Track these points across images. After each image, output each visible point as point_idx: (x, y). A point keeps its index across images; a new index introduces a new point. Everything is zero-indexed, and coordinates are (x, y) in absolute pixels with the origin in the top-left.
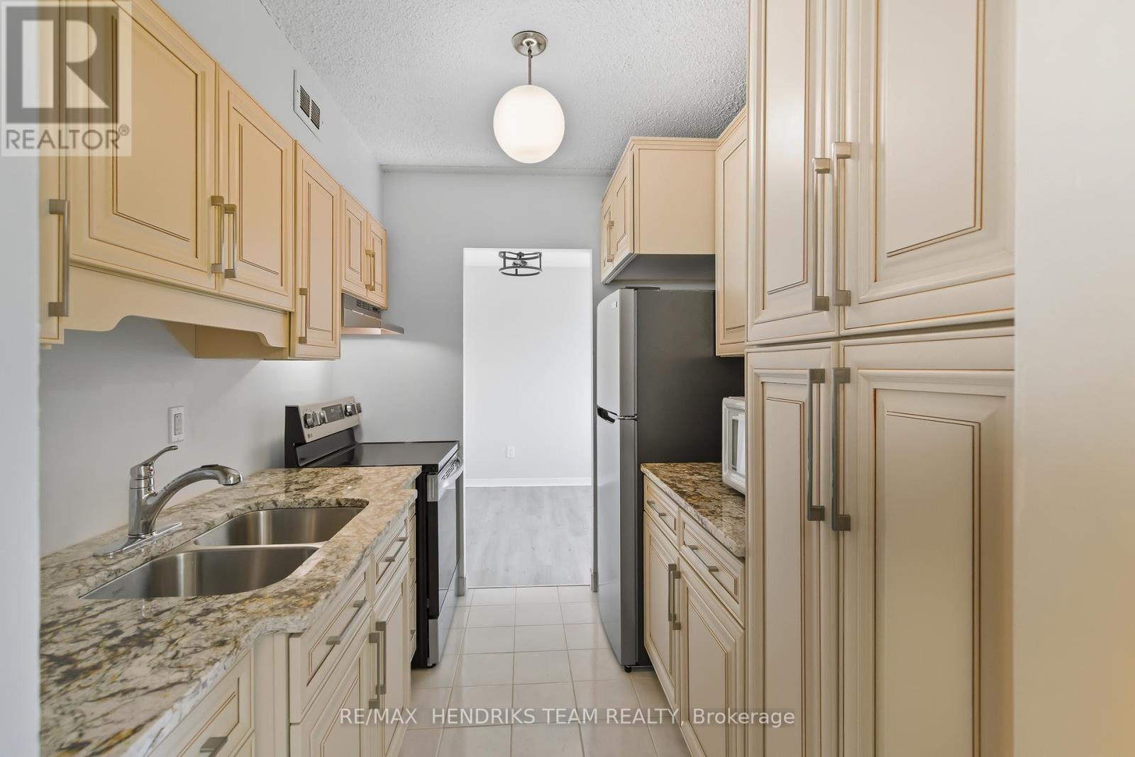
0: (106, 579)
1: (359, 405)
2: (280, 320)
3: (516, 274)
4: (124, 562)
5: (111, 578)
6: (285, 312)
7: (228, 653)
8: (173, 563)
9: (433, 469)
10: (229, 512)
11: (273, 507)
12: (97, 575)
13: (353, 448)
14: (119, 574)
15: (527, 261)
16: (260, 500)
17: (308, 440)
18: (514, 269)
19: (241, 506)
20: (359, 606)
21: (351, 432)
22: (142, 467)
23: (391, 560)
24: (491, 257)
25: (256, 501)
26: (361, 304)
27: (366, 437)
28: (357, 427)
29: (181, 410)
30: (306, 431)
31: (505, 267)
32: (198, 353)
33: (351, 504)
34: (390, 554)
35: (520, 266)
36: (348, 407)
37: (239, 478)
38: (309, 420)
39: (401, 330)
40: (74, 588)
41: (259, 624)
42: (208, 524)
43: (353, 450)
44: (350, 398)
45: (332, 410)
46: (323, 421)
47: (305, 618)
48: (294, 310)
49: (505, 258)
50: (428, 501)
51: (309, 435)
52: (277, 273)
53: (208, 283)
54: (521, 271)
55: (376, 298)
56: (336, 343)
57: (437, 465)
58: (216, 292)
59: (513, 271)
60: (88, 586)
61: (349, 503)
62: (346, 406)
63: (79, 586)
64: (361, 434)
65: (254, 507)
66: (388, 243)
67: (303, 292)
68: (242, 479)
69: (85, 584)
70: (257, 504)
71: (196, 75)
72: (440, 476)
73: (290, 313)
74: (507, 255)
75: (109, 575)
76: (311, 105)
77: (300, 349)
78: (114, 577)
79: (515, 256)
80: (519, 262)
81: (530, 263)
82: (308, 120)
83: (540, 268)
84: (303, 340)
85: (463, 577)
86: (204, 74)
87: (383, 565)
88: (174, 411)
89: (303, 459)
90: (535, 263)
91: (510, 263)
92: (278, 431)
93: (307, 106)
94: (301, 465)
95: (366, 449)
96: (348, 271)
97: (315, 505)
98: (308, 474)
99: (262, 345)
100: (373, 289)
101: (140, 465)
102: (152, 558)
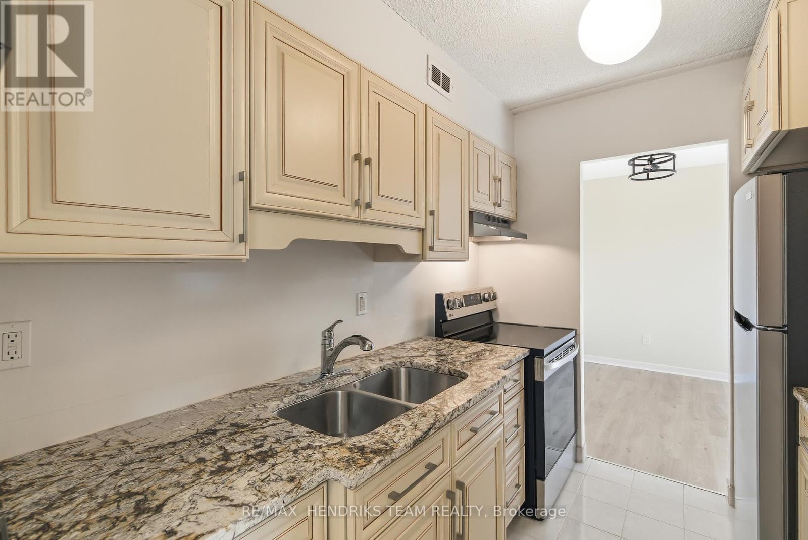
0: (295, 400)
1: (494, 294)
2: (415, 236)
3: (648, 179)
4: (307, 391)
5: (298, 400)
6: (419, 229)
7: (288, 490)
8: (335, 396)
9: (540, 353)
10: (382, 365)
11: (410, 366)
12: (290, 397)
13: (491, 325)
14: (304, 398)
15: (658, 165)
16: (403, 360)
17: (449, 319)
18: (646, 174)
19: (390, 362)
20: (431, 467)
21: (490, 313)
22: (327, 332)
23: (475, 431)
24: (620, 165)
25: (399, 360)
26: (490, 219)
27: (502, 318)
28: (495, 310)
29: (365, 295)
30: (448, 312)
31: (634, 174)
32: (375, 259)
33: (458, 375)
34: (476, 425)
35: (652, 171)
36: (486, 295)
37: (371, 346)
38: (451, 304)
39: (525, 236)
40: (275, 403)
41: (324, 470)
42: (365, 372)
43: (492, 327)
44: (488, 288)
45: (472, 298)
46: (461, 305)
47: (352, 477)
48: (424, 227)
49: (634, 165)
50: (535, 379)
51: (450, 315)
52: (410, 202)
53: (354, 214)
54: (652, 175)
55: (502, 212)
56: (464, 249)
57: (543, 350)
58: (359, 219)
59: (644, 176)
60: (284, 402)
61: (457, 373)
62: (485, 294)
63: (279, 402)
64: (498, 316)
65: (399, 364)
66: (516, 169)
67: (432, 213)
68: (373, 347)
69: (282, 402)
70: (401, 362)
71: (344, 75)
72: (546, 360)
73: (423, 229)
74: (637, 162)
75: (297, 398)
76: (441, 77)
77: (430, 255)
78: (301, 399)
79: (646, 162)
80: (649, 167)
81: (661, 166)
82: (439, 88)
83: (674, 170)
84: (432, 248)
85: (581, 447)
86: (348, 73)
87: (465, 435)
88: (360, 296)
89: (446, 332)
90: (669, 165)
91: (639, 169)
92: (430, 311)
93: (440, 79)
94: (445, 336)
95: (501, 327)
96: (476, 194)
97: (435, 370)
98: (446, 343)
99: (402, 253)
100: (500, 206)
101: (325, 331)
102: (326, 391)
